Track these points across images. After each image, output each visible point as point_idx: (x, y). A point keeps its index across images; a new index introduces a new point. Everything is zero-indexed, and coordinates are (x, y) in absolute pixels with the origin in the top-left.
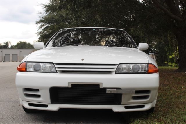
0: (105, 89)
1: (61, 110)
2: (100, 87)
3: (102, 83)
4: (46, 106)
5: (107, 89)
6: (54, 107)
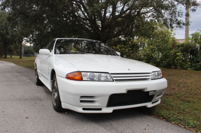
0: (148, 92)
1: (114, 111)
2: (145, 91)
3: (147, 88)
4: (101, 109)
5: (150, 92)
6: (110, 110)
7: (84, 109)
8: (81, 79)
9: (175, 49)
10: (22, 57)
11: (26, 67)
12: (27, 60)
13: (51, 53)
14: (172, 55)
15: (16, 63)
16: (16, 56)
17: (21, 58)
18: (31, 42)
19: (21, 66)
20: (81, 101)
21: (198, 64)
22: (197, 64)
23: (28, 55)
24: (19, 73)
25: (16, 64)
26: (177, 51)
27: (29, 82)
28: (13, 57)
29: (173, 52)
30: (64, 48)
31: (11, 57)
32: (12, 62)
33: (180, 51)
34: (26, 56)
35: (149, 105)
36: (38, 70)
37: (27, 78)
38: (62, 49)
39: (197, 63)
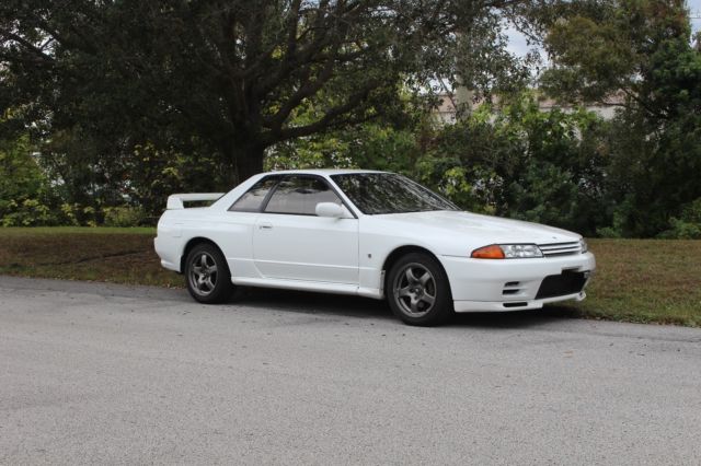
1: (545, 305)
2: (580, 271)
4: (525, 304)
6: (539, 304)
7: (506, 305)
8: (503, 257)
9: (435, 152)
14: (424, 177)
20: (505, 292)
21: (532, 212)
22: (528, 212)
26: (444, 159)
29: (430, 165)
33: (459, 162)
35: (578, 297)
39: (530, 209)
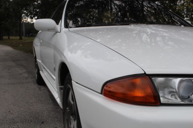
10: (23, 37)
11: (26, 52)
12: (28, 41)
13: (58, 27)
15: (13, 46)
16: (16, 36)
17: (21, 39)
18: (32, 16)
19: (20, 50)
23: (31, 34)
24: (14, 61)
25: (14, 48)
27: (26, 79)
28: (11, 38)
30: (83, 17)
31: (9, 38)
32: (9, 45)
34: (29, 36)
36: (37, 60)
37: (24, 70)
38: (79, 19)
